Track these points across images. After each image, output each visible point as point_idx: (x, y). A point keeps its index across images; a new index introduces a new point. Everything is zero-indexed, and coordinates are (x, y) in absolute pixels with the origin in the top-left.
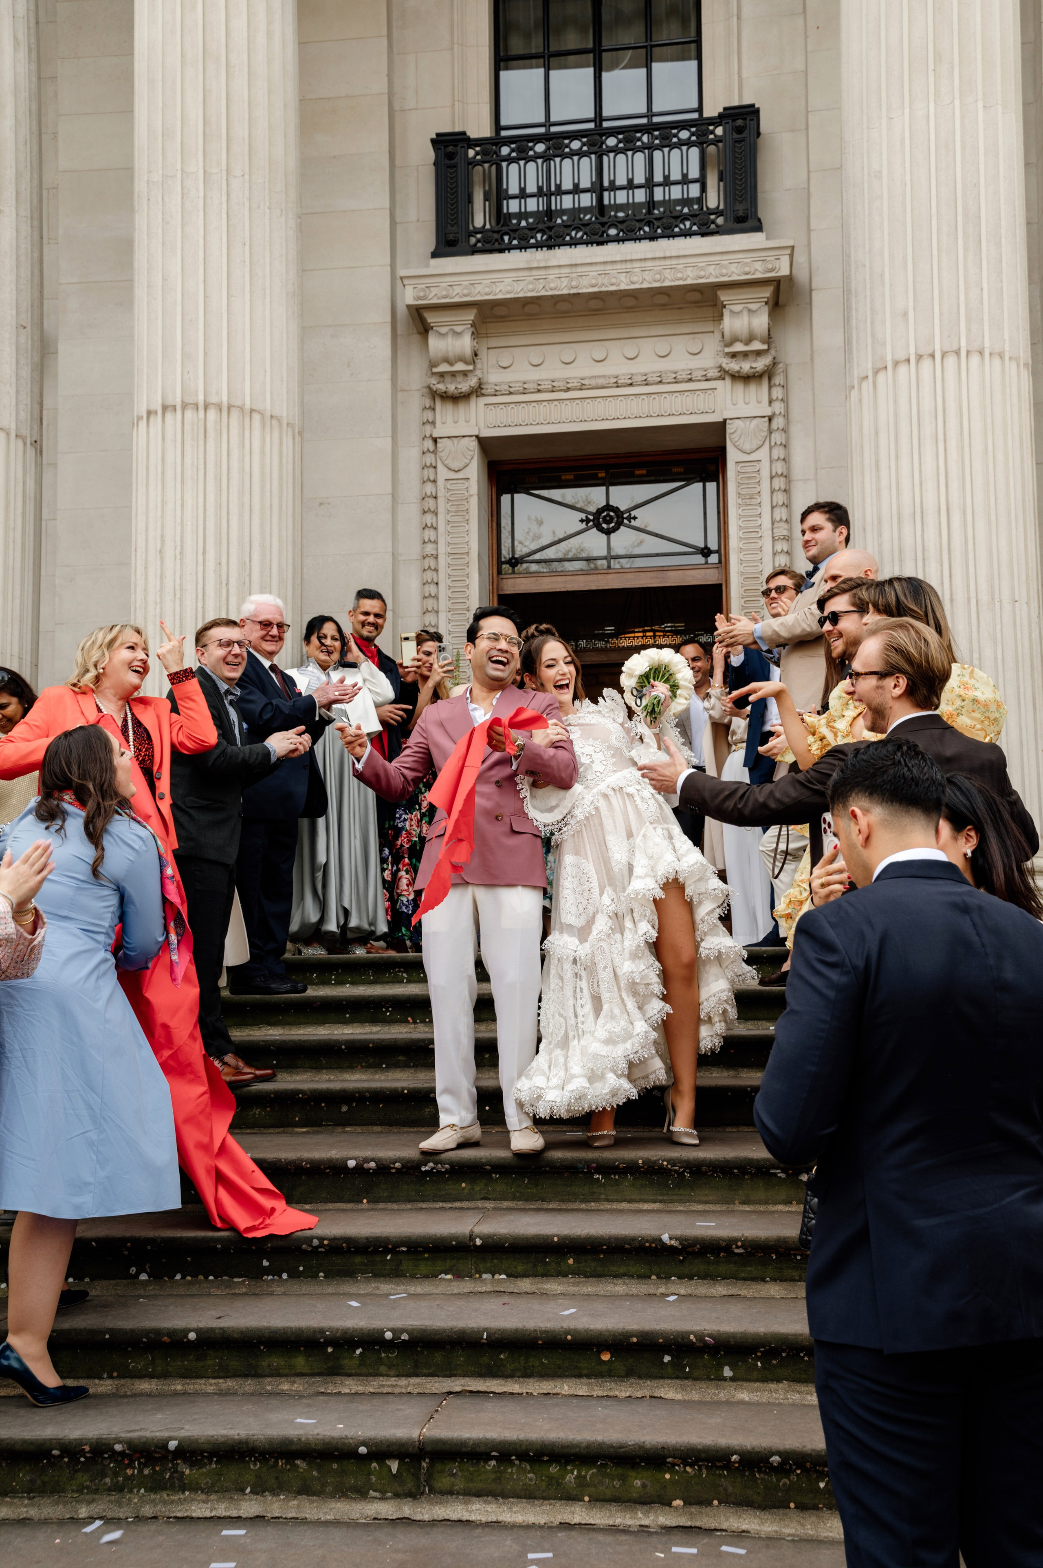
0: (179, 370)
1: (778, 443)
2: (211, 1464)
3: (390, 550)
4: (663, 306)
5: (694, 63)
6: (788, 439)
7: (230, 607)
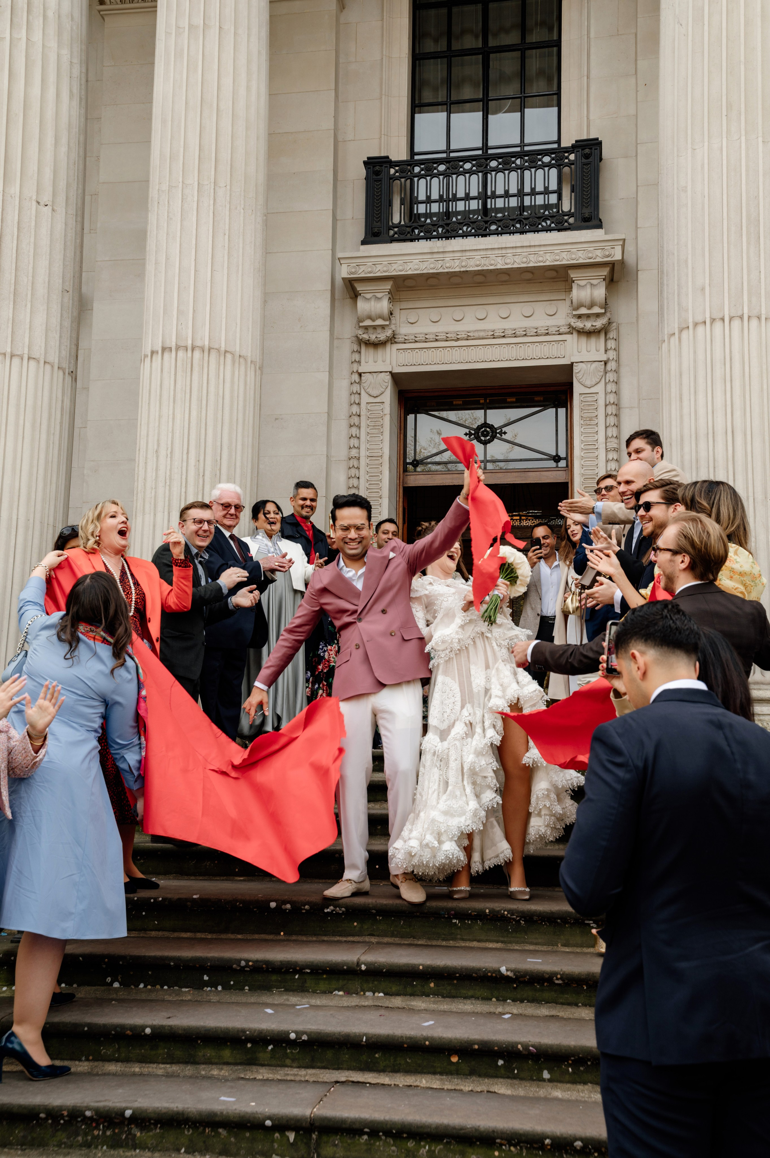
0: (175, 322)
1: (612, 380)
2: (156, 1129)
3: (325, 453)
4: (529, 281)
5: (556, 109)
6: (618, 377)
7: (205, 493)
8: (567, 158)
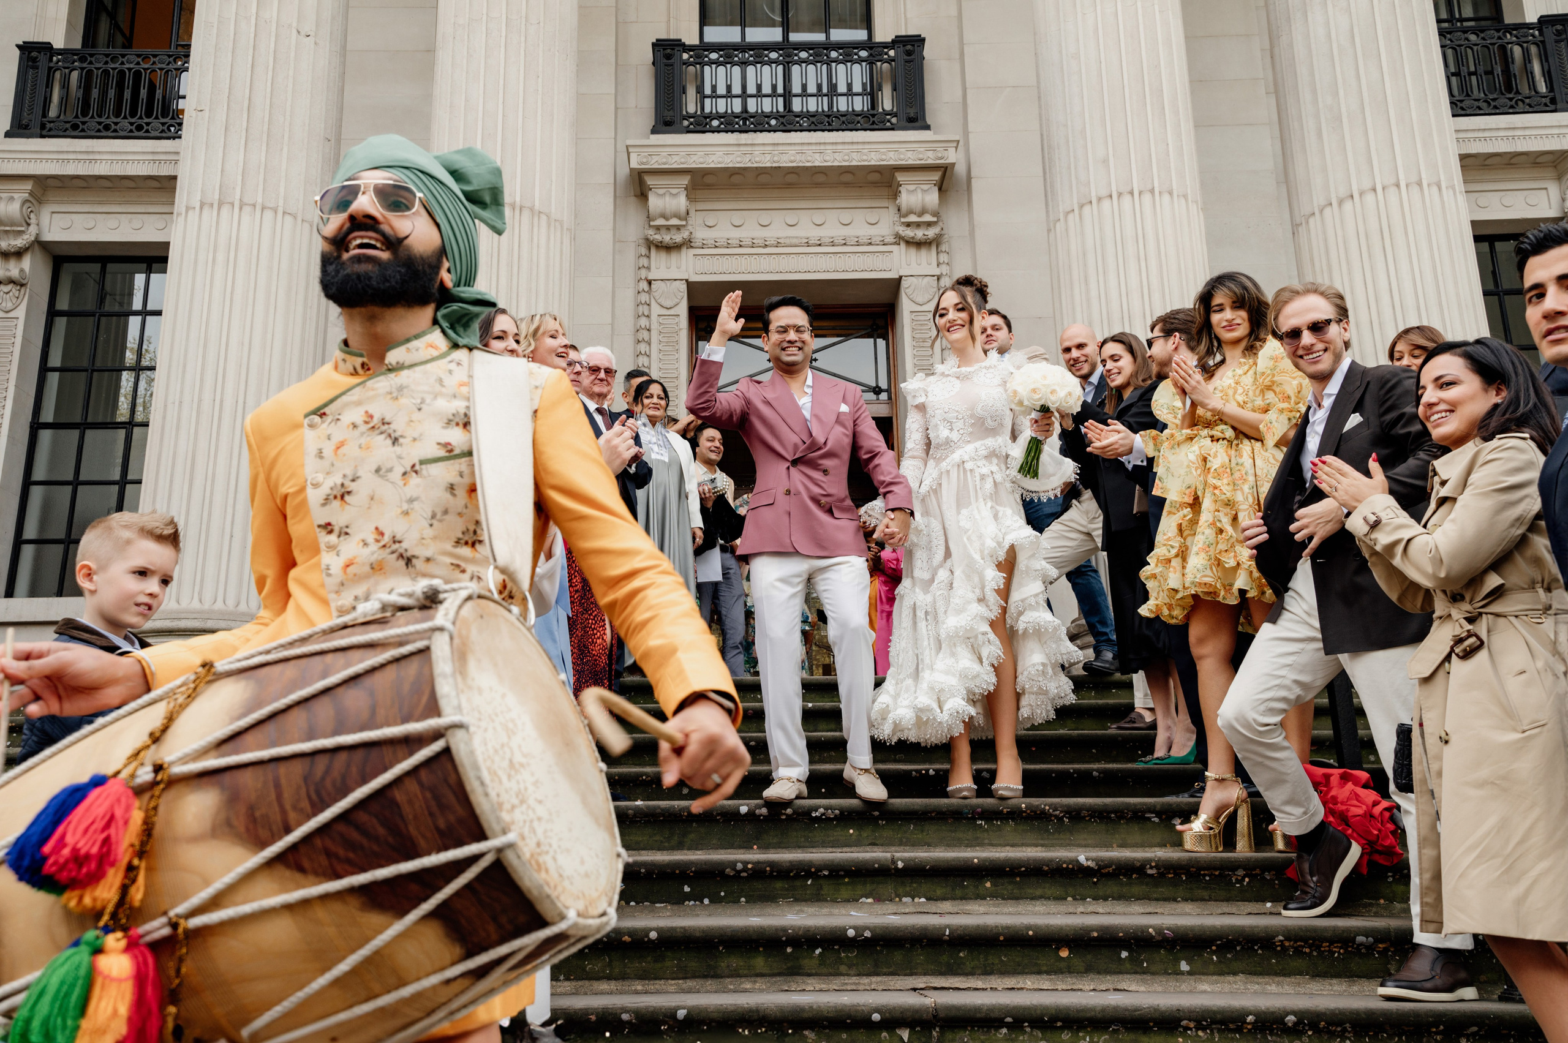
4: (847, 185)
8: (886, 54)
